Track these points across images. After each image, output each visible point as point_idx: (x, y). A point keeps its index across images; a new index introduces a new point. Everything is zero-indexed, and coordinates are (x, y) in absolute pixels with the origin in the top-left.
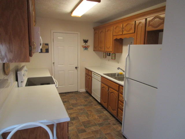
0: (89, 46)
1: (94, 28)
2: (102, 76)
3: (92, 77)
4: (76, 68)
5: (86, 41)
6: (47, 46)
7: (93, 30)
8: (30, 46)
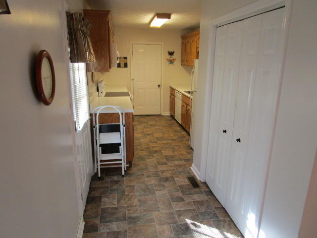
0: (175, 59)
1: (181, 37)
2: (183, 94)
3: (175, 96)
4: (159, 86)
5: (171, 54)
6: (125, 60)
7: (181, 39)
8: (110, 62)
